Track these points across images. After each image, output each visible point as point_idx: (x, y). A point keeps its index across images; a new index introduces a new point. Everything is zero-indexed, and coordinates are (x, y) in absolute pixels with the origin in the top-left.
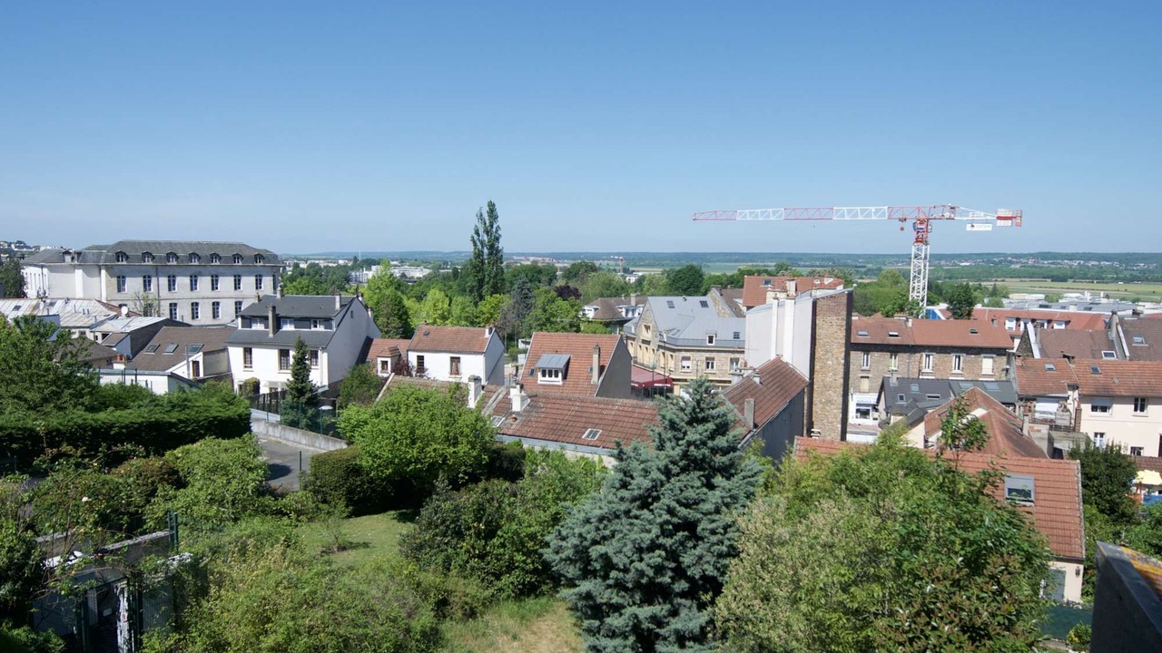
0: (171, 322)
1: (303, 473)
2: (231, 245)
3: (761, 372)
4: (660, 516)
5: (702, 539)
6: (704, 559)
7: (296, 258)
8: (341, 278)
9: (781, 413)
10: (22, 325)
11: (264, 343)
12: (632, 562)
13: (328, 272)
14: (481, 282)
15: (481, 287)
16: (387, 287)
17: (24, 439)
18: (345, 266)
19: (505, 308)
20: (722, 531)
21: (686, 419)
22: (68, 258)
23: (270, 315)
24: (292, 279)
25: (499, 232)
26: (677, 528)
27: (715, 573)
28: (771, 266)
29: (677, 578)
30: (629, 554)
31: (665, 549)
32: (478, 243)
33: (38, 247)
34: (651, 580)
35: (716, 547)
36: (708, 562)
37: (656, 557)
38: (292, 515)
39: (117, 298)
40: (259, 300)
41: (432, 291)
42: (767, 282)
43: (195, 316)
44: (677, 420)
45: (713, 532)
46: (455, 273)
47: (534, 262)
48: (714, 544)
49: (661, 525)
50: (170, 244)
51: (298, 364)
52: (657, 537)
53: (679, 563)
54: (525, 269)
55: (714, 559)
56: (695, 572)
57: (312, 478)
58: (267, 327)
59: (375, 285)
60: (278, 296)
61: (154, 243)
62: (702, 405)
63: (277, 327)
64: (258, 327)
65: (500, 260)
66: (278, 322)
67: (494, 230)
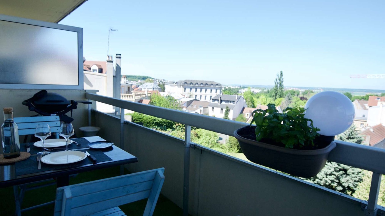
0: (196, 100)
1: (226, 140)
2: (210, 81)
3: (374, 128)
4: (335, 165)
5: (349, 175)
6: (349, 181)
7: (225, 86)
8: (236, 92)
9: (380, 142)
10: (168, 97)
11: (217, 106)
12: (323, 177)
13: (233, 90)
14: (276, 94)
15: (276, 95)
16: (249, 94)
17: (167, 123)
18: (238, 88)
19: (283, 102)
20: (357, 174)
21: (346, 137)
22: (174, 83)
23: (219, 100)
24: (224, 91)
25: (283, 80)
26: (340, 170)
27: (353, 186)
28: (379, 94)
29: (338, 185)
30: (323, 175)
31: (335, 175)
32: (276, 83)
33: (167, 81)
34: (330, 184)
35: (354, 178)
36: (350, 182)
37: (332, 178)
38: (225, 149)
39: (184, 93)
40: (217, 95)
41: (262, 96)
42: (378, 99)
43: (201, 99)
44: (343, 137)
45: (353, 173)
46: (268, 92)
47: (293, 89)
48: (353, 177)
49: (335, 168)
50: (197, 81)
51: (226, 112)
52: (333, 172)
53: (340, 181)
54: (290, 91)
55: (353, 182)
56: (346, 185)
57: (229, 141)
58: (218, 102)
59: (246, 94)
60: (222, 94)
61: (193, 80)
62: (353, 133)
63: (221, 102)
64: (216, 102)
65: (283, 88)
66: (221, 101)
67: (282, 79)
